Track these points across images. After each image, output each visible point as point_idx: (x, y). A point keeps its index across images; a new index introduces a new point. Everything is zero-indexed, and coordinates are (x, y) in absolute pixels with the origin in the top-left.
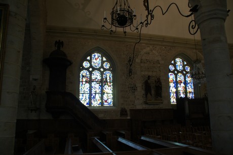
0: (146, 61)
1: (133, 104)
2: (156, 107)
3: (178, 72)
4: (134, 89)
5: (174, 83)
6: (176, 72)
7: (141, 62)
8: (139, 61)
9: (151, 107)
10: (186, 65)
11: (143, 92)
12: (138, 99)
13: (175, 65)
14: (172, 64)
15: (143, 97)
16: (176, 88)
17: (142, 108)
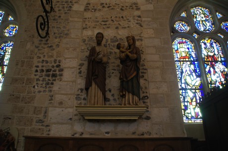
0: (100, 7)
1: (41, 121)
2: (124, 132)
3: (203, 35)
4: (53, 73)
5: (192, 63)
6: (195, 36)
7: (87, 9)
8: (82, 8)
9: (104, 131)
10: (221, 20)
11: (81, 83)
12: (61, 103)
13: (189, 20)
14: (182, 19)
15: (78, 98)
16: (201, 74)
17: (68, 135)
